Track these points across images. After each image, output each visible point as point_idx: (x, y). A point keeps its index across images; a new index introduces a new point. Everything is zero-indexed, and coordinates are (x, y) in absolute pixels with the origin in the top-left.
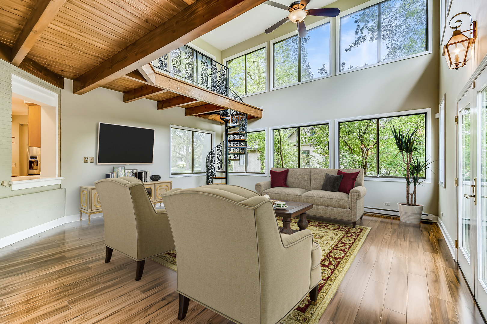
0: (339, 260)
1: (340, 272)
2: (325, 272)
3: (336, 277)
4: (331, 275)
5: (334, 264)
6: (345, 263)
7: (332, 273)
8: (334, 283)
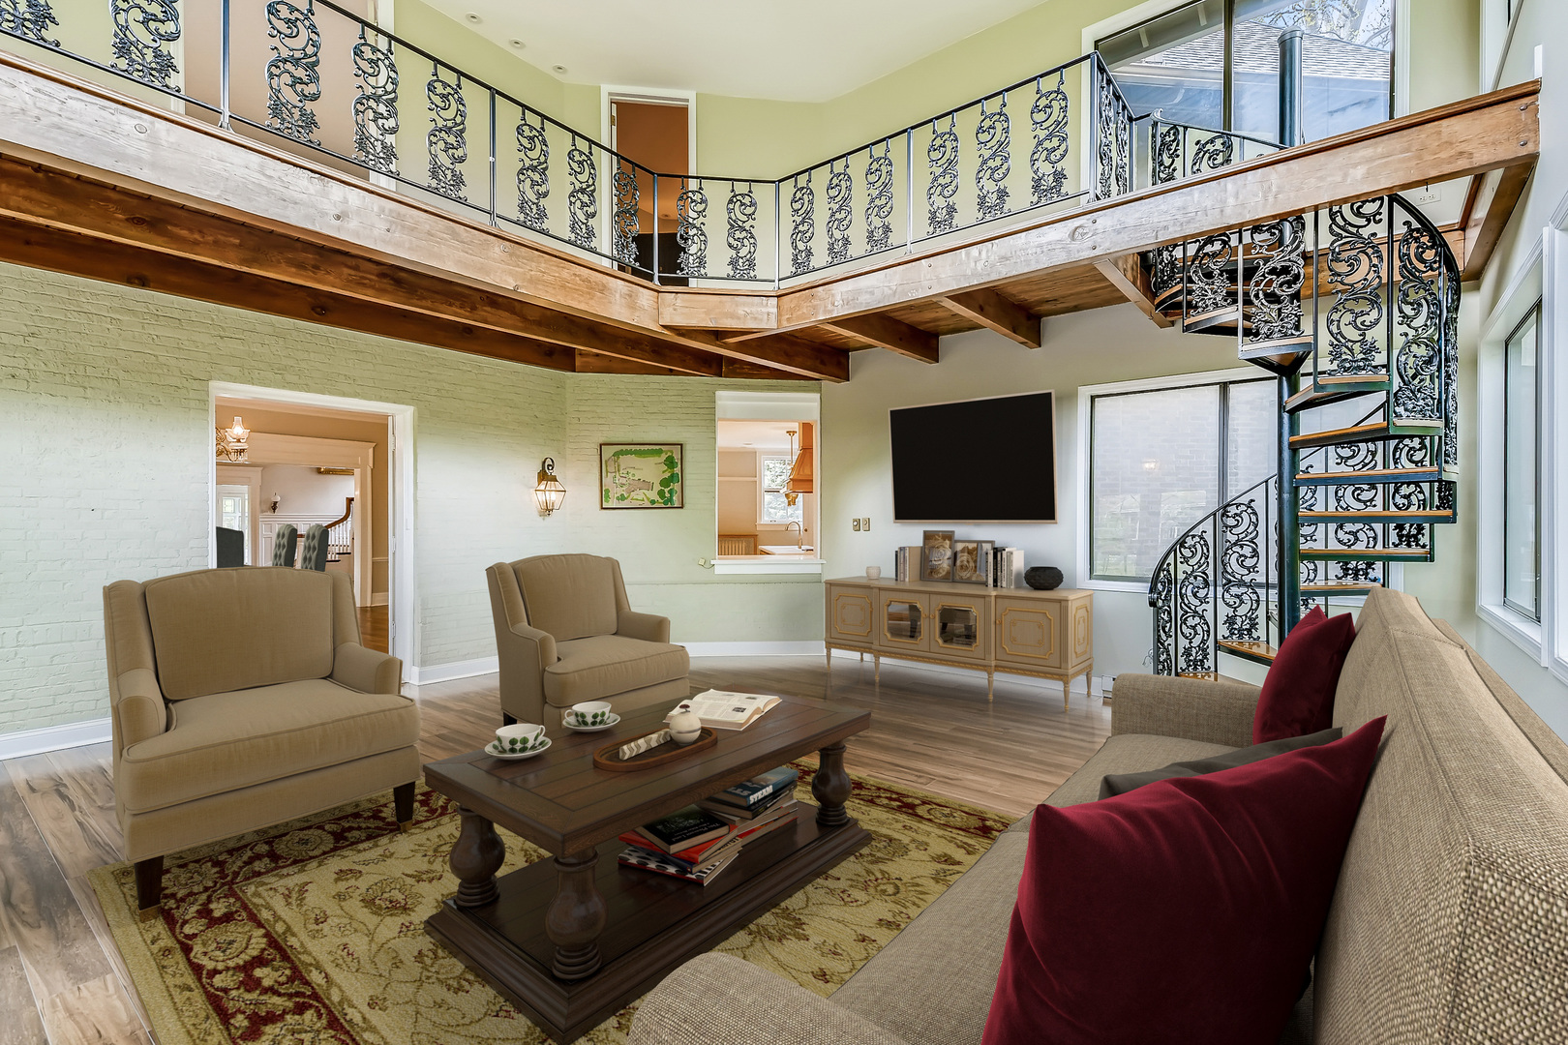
0: (240, 1021)
1: (171, 989)
2: (224, 952)
3: (164, 967)
4: (189, 960)
5: (234, 993)
6: (195, 1033)
7: (197, 969)
8: (149, 953)
